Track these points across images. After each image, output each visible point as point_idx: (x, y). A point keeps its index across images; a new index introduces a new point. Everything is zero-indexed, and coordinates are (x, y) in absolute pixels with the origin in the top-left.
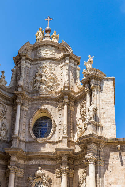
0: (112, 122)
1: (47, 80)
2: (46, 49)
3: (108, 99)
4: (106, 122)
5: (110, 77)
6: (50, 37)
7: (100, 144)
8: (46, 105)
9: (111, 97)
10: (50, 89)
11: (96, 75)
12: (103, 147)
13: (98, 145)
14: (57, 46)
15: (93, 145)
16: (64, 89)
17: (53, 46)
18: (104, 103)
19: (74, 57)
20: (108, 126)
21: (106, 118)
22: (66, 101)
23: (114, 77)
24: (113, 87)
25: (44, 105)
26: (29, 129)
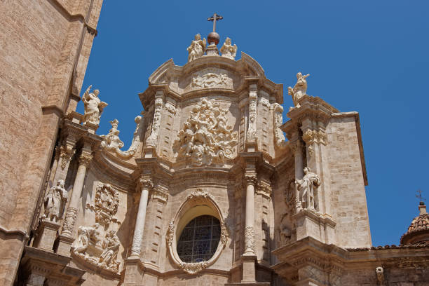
0: (357, 213)
1: (209, 134)
2: (209, 74)
3: (346, 161)
4: (344, 213)
5: (347, 113)
6: (216, 50)
7: (330, 266)
8: (207, 189)
9: (353, 157)
10: (216, 154)
11: (314, 109)
12: (339, 274)
13: (327, 270)
14: (231, 66)
15: (313, 267)
16: (246, 150)
17: (224, 67)
18: (337, 170)
19: (267, 86)
20: (349, 222)
21: (344, 205)
22: (250, 176)
23: (356, 113)
24: (356, 134)
25: (203, 189)
26: (167, 244)
